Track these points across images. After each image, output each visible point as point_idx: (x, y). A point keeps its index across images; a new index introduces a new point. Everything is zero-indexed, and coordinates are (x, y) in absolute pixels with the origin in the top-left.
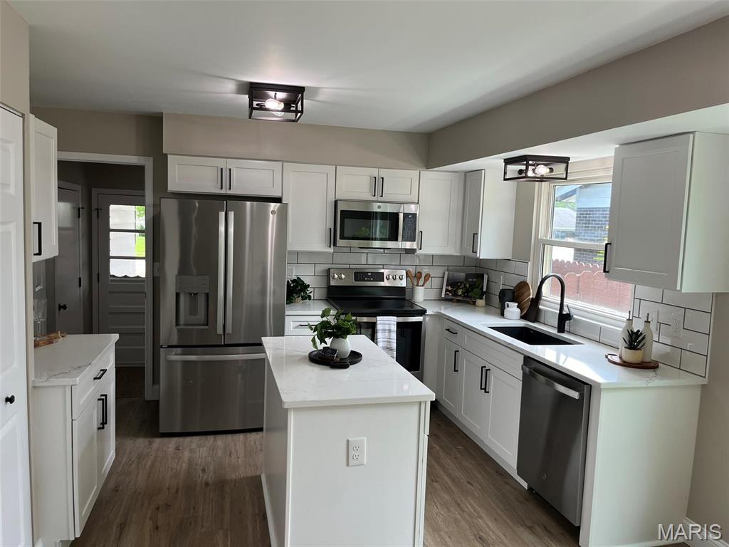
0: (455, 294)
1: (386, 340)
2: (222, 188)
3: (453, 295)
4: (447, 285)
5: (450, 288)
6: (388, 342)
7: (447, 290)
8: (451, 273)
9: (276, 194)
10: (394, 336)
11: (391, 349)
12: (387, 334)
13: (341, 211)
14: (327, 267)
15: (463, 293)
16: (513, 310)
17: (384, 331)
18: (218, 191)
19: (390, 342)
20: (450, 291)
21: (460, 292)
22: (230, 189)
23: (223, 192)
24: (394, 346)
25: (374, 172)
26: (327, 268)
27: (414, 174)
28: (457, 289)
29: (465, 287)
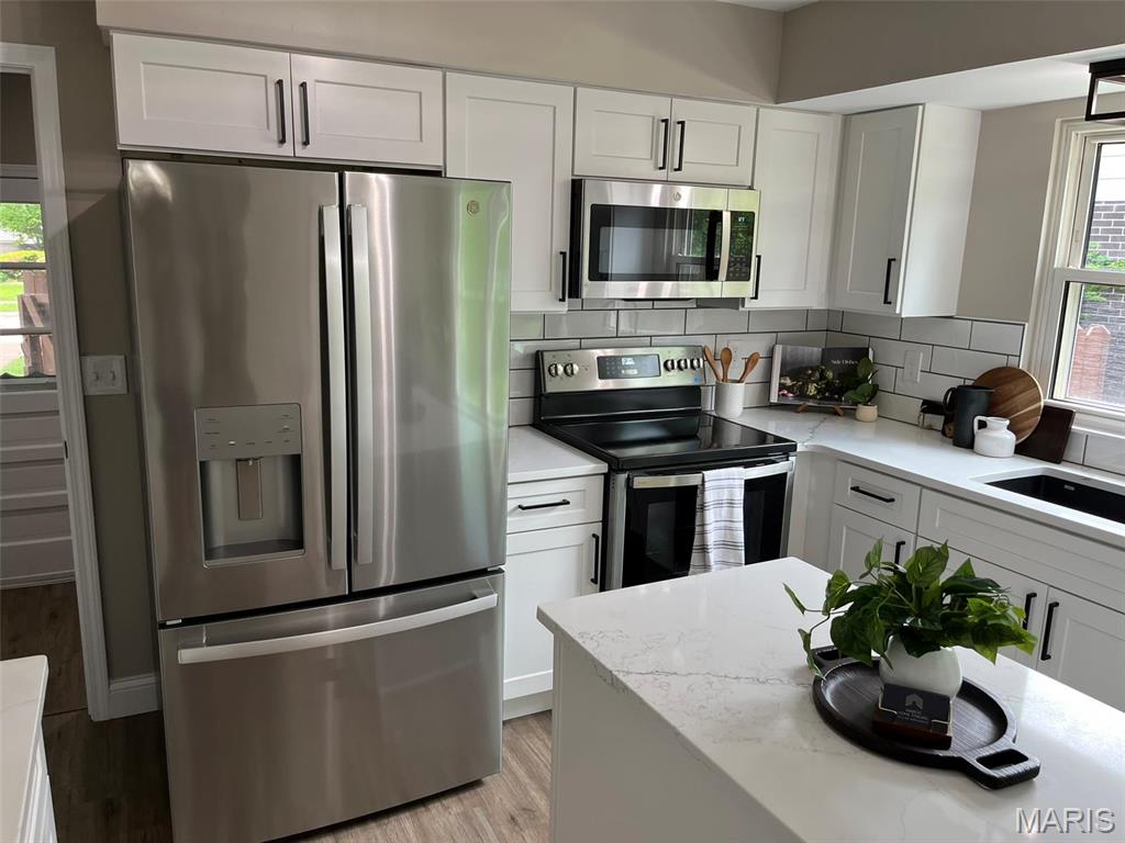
0: (802, 395)
1: (723, 524)
2: (283, 141)
3: (796, 397)
4: (781, 376)
5: (788, 382)
6: (726, 528)
7: (782, 387)
8: (789, 348)
9: (431, 160)
10: (739, 513)
11: (734, 546)
12: (725, 510)
13: (594, 207)
14: (534, 346)
15: (819, 391)
16: (998, 435)
17: (719, 504)
18: (270, 149)
19: (731, 529)
20: (790, 389)
21: (812, 389)
22: (306, 143)
23: (286, 151)
24: (740, 537)
25: (661, 107)
26: (534, 351)
27: (746, 113)
28: (805, 384)
29: (822, 377)
